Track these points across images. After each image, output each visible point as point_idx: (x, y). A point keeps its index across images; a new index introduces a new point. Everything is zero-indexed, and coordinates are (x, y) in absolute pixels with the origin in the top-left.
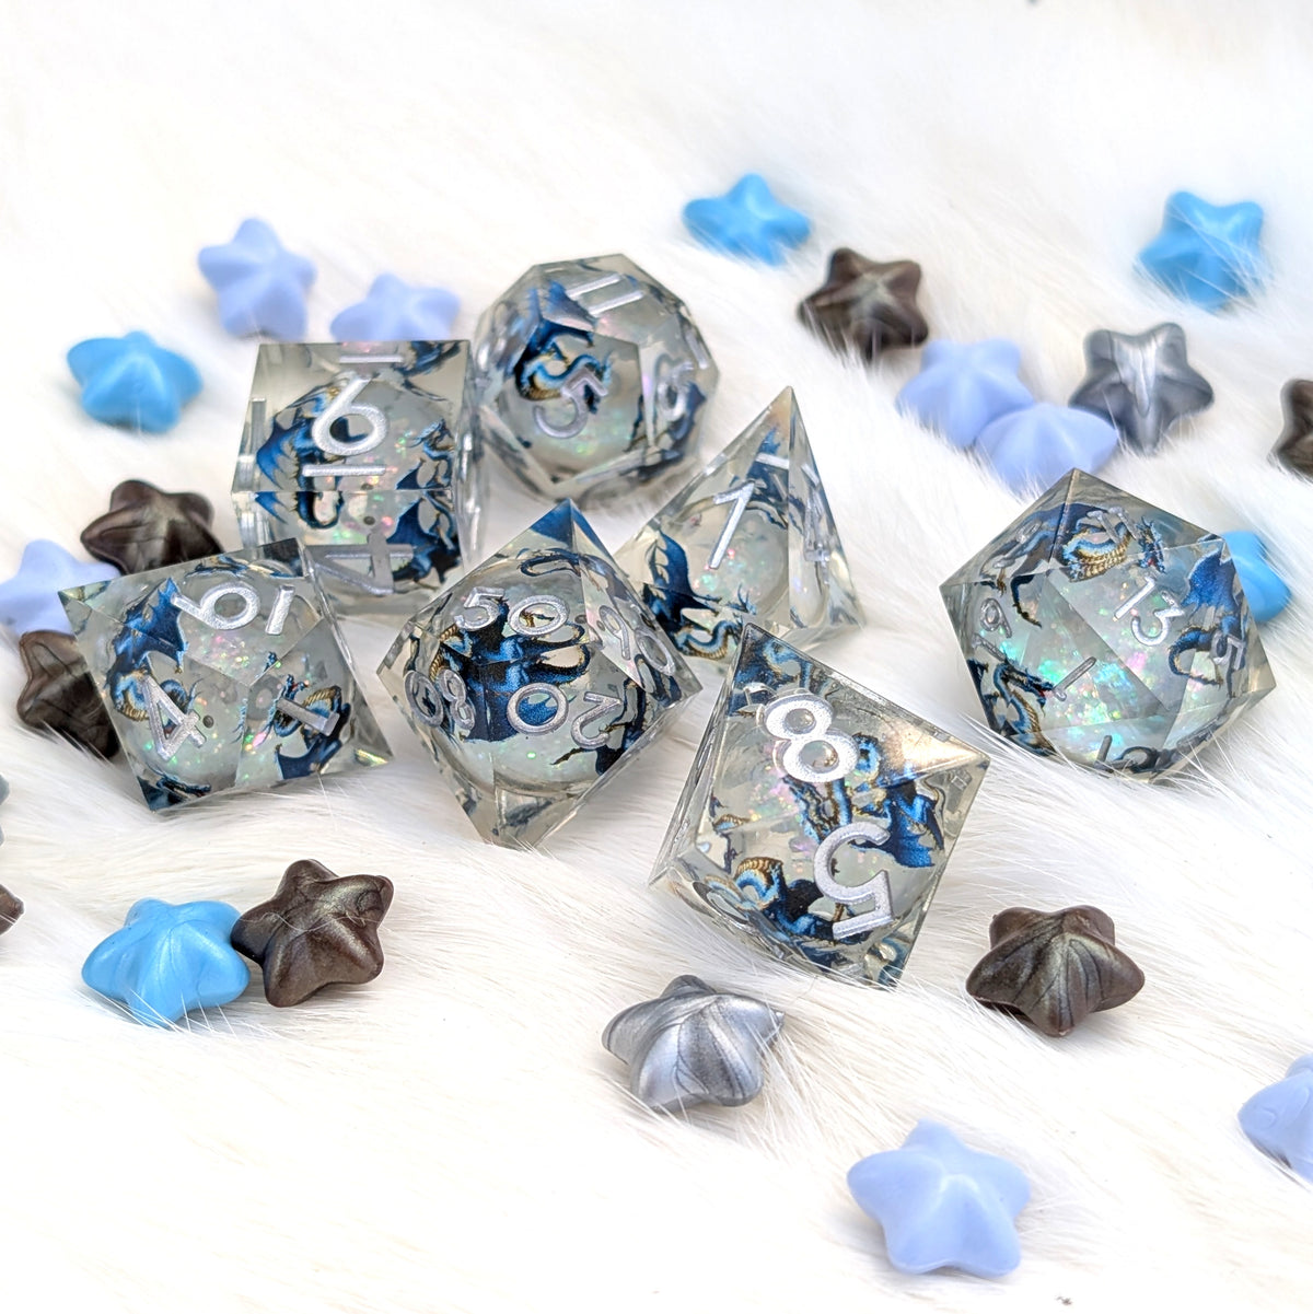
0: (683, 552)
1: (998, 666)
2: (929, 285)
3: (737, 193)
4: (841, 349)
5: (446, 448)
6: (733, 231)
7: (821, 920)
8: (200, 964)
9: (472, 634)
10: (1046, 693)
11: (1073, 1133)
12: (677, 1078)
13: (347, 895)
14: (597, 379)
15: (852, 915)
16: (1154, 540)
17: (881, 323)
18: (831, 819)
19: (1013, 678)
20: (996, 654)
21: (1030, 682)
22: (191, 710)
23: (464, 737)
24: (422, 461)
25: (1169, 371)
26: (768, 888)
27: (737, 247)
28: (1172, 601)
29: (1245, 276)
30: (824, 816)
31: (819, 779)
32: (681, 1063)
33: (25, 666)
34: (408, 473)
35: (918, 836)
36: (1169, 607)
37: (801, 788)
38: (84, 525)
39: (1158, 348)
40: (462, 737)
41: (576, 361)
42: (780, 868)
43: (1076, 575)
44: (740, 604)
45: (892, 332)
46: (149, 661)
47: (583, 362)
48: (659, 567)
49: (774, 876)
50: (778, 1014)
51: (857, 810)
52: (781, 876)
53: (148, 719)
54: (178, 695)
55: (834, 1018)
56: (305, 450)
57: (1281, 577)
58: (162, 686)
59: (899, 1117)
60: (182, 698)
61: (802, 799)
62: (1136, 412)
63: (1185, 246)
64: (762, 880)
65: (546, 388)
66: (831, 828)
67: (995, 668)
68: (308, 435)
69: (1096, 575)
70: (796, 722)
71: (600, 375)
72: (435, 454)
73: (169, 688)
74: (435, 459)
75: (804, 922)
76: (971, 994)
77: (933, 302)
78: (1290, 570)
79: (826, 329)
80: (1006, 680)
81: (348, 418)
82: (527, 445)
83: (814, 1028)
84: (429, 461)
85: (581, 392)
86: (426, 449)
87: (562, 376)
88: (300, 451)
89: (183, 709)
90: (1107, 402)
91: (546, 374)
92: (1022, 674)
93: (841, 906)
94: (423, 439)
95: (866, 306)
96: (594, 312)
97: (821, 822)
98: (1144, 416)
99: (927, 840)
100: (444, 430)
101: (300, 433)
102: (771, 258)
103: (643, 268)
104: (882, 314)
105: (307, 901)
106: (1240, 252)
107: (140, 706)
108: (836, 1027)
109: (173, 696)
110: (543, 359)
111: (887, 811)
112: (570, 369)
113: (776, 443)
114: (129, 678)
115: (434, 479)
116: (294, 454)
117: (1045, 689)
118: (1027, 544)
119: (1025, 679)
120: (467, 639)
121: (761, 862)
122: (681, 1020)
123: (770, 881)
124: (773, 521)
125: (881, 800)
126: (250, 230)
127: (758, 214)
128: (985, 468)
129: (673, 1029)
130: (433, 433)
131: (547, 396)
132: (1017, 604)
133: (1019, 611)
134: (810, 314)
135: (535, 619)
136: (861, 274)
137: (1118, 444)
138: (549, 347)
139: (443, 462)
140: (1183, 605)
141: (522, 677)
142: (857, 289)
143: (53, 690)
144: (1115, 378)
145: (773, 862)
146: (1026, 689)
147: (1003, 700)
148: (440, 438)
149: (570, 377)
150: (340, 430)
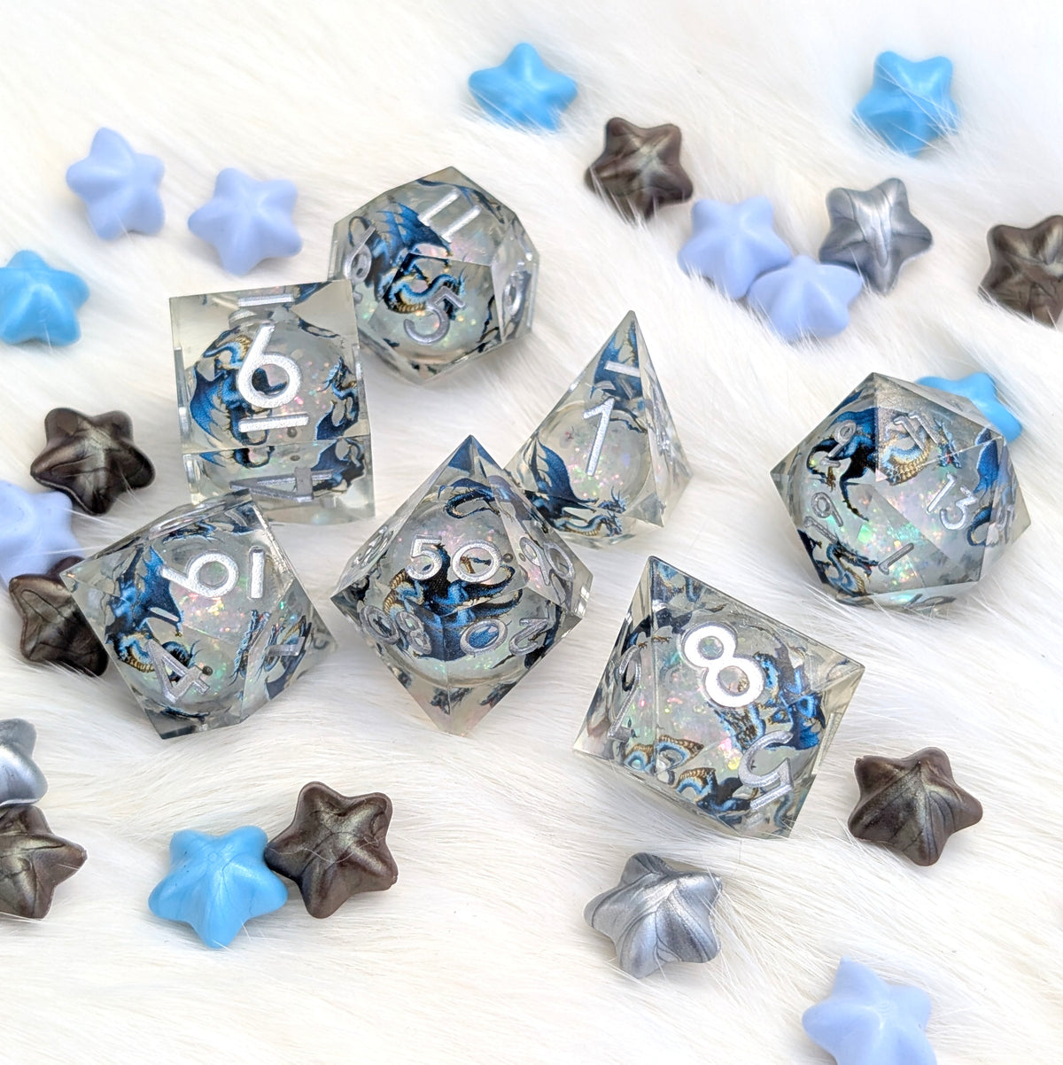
0: (562, 461)
1: (830, 545)
2: (687, 144)
3: (513, 63)
4: (630, 220)
5: (349, 386)
6: (518, 103)
7: (740, 800)
8: (249, 891)
9: (422, 583)
10: (872, 568)
11: (954, 952)
12: (658, 954)
13: (362, 823)
14: (454, 294)
15: (764, 792)
16: (948, 441)
17: (656, 189)
18: (743, 717)
19: (845, 556)
20: (827, 534)
21: (860, 561)
22: (193, 665)
23: (419, 655)
24: (335, 403)
25: (900, 227)
26: (703, 787)
27: (522, 118)
28: (968, 492)
29: (946, 130)
30: (737, 716)
31: (738, 702)
32: (659, 943)
33: (16, 608)
34: (325, 416)
35: (810, 727)
36: (965, 497)
37: (724, 713)
38: (31, 459)
39: (891, 208)
40: (415, 654)
41: (435, 281)
42: (713, 773)
43: (895, 480)
44: (613, 501)
45: (666, 194)
46: (149, 624)
47: (442, 281)
48: (541, 472)
49: (709, 779)
50: (718, 879)
51: (762, 706)
52: (714, 780)
53: (153, 670)
54: (180, 653)
55: (758, 875)
56: (233, 402)
57: (1018, 418)
58: (165, 646)
59: (822, 952)
60: (183, 656)
61: (725, 719)
62: (877, 263)
63: (895, 104)
64: (699, 783)
65: (411, 303)
66: (751, 739)
67: (827, 546)
68: (233, 388)
69: (910, 478)
70: (710, 649)
71: (456, 290)
72: (342, 393)
73: (171, 648)
74: (343, 398)
75: (729, 803)
76: (855, 836)
77: (693, 160)
78: (1021, 409)
79: (613, 196)
80: (838, 556)
81: (265, 369)
82: (394, 345)
83: (744, 884)
84: (339, 401)
85: (442, 304)
86: (335, 390)
87: (425, 293)
88: (229, 403)
89: (186, 663)
90: (853, 255)
91: (410, 291)
92: (853, 555)
93: (756, 790)
94: (331, 381)
95: (645, 177)
96: (446, 236)
97: (736, 721)
98: (883, 265)
99: (817, 727)
100: (344, 368)
101: (225, 386)
102: (550, 124)
103: (471, 178)
104: (658, 182)
105: (332, 834)
106: (942, 108)
107: (146, 661)
108: (763, 883)
109: (175, 654)
110: (406, 279)
111: (790, 717)
112: (431, 286)
113: (617, 347)
114: (131, 637)
115: (345, 416)
116: (224, 406)
117: (871, 565)
118: (847, 445)
119: (855, 558)
120: (417, 585)
121: (699, 771)
122: (655, 909)
123: (705, 782)
124: (631, 427)
125: (776, 693)
126: (104, 142)
127: (534, 85)
128: (764, 323)
129: (650, 917)
130: (337, 374)
131: (413, 309)
132: (847, 500)
133: (849, 506)
134: (597, 183)
135: (472, 563)
136: (638, 149)
137: (863, 287)
138: (410, 269)
139: (350, 399)
140: (975, 492)
141: (470, 615)
142: (636, 163)
143: (49, 632)
144: (859, 237)
145: (708, 770)
146: (855, 564)
147: (834, 569)
148: (343, 376)
149: (431, 293)
150: (260, 380)
